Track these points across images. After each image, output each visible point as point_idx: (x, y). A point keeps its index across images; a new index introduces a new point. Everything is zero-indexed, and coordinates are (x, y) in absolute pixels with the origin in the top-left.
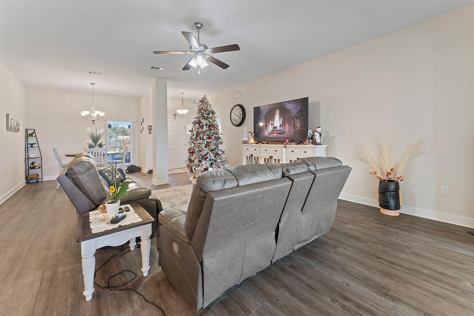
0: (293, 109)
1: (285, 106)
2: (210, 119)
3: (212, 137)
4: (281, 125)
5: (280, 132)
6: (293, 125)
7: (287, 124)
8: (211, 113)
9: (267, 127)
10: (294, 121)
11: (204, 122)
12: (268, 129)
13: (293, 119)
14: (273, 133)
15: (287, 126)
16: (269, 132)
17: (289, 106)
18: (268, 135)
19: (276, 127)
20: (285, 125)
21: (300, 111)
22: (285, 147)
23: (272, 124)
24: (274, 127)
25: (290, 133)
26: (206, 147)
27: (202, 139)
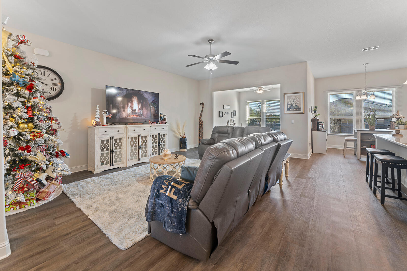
0: (149, 98)
1: (143, 94)
4: (139, 109)
5: (139, 114)
6: (149, 110)
7: (145, 109)
9: (125, 109)
10: (150, 108)
12: (126, 111)
13: (150, 106)
14: (132, 115)
15: (145, 110)
16: (127, 113)
17: (146, 96)
18: (127, 117)
19: (135, 110)
20: (143, 110)
21: (154, 101)
23: (130, 107)
24: (133, 110)
25: (147, 115)
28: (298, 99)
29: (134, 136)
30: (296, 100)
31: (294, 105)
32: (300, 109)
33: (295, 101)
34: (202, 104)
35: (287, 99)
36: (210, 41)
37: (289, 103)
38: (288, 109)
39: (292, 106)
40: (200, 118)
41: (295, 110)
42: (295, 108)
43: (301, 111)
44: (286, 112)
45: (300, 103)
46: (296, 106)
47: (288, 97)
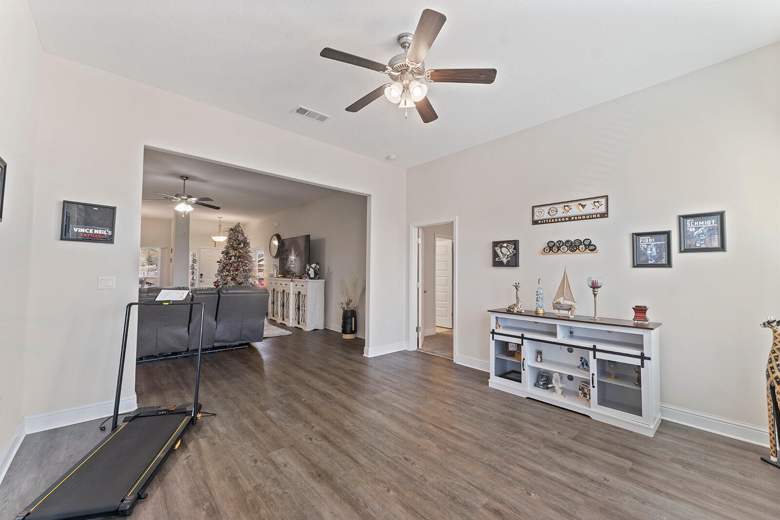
0: (302, 244)
1: (297, 241)
2: (241, 249)
3: (240, 270)
8: (242, 243)
11: (232, 252)
17: (299, 242)
22: (292, 281)
26: (232, 280)
27: (228, 271)
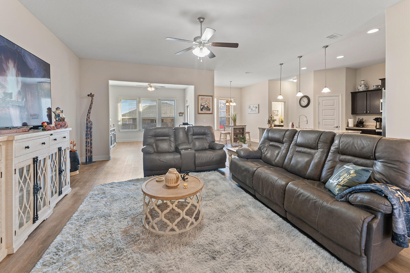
17: (31, 64)
28: (208, 101)
29: (25, 165)
30: (208, 102)
31: (206, 106)
32: (210, 109)
33: (206, 102)
34: (91, 95)
35: (201, 100)
36: (202, 20)
37: (202, 105)
38: (202, 110)
39: (204, 107)
40: (88, 117)
41: (207, 111)
42: (206, 109)
43: (211, 112)
44: (200, 112)
45: (210, 105)
46: (207, 107)
47: (201, 98)
